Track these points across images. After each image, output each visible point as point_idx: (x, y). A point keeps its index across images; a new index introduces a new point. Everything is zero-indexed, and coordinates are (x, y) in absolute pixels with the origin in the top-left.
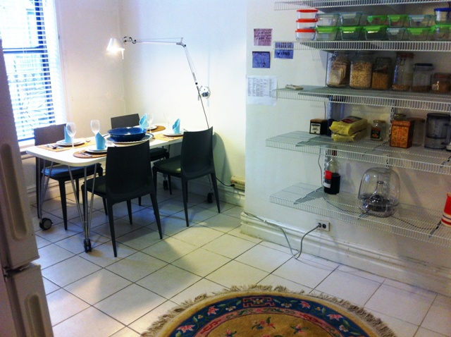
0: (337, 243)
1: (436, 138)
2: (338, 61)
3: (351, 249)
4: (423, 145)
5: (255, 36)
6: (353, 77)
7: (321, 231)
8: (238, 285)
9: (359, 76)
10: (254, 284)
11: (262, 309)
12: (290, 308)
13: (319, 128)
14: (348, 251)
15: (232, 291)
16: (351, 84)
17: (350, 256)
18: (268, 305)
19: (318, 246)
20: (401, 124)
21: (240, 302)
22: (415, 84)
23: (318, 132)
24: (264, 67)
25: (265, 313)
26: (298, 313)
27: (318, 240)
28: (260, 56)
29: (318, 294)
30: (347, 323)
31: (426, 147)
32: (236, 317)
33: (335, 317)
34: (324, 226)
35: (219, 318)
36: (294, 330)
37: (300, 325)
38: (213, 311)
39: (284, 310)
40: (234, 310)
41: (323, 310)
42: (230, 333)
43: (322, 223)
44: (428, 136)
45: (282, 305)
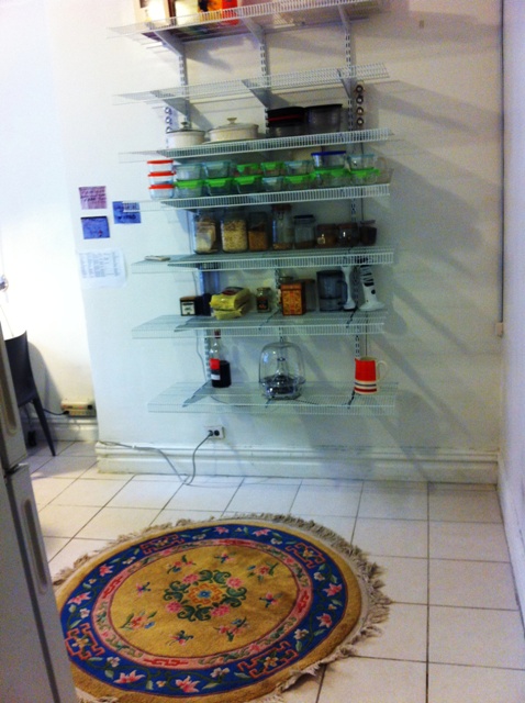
0: (236, 451)
1: (331, 298)
2: (204, 220)
3: (255, 454)
4: (318, 309)
5: (82, 197)
6: (226, 239)
7: (214, 441)
8: (126, 533)
9: (233, 237)
10: (147, 526)
11: (171, 550)
12: (205, 538)
13: (192, 307)
14: (252, 457)
15: (121, 541)
16: (225, 248)
17: (256, 463)
18: (176, 544)
19: (213, 461)
20: (291, 287)
21: (137, 551)
22: (297, 240)
23: (192, 312)
24: (100, 236)
25: (176, 552)
26: (217, 541)
27: (211, 453)
28: (93, 223)
29: (232, 515)
30: (277, 535)
31: (322, 310)
32: (141, 567)
33: (262, 532)
34: (217, 433)
35: (119, 576)
36: (220, 560)
37: (225, 552)
38: (107, 570)
39: (198, 543)
40: (134, 561)
41: (245, 529)
42: (141, 586)
43: (213, 430)
44: (322, 297)
45: (194, 538)
